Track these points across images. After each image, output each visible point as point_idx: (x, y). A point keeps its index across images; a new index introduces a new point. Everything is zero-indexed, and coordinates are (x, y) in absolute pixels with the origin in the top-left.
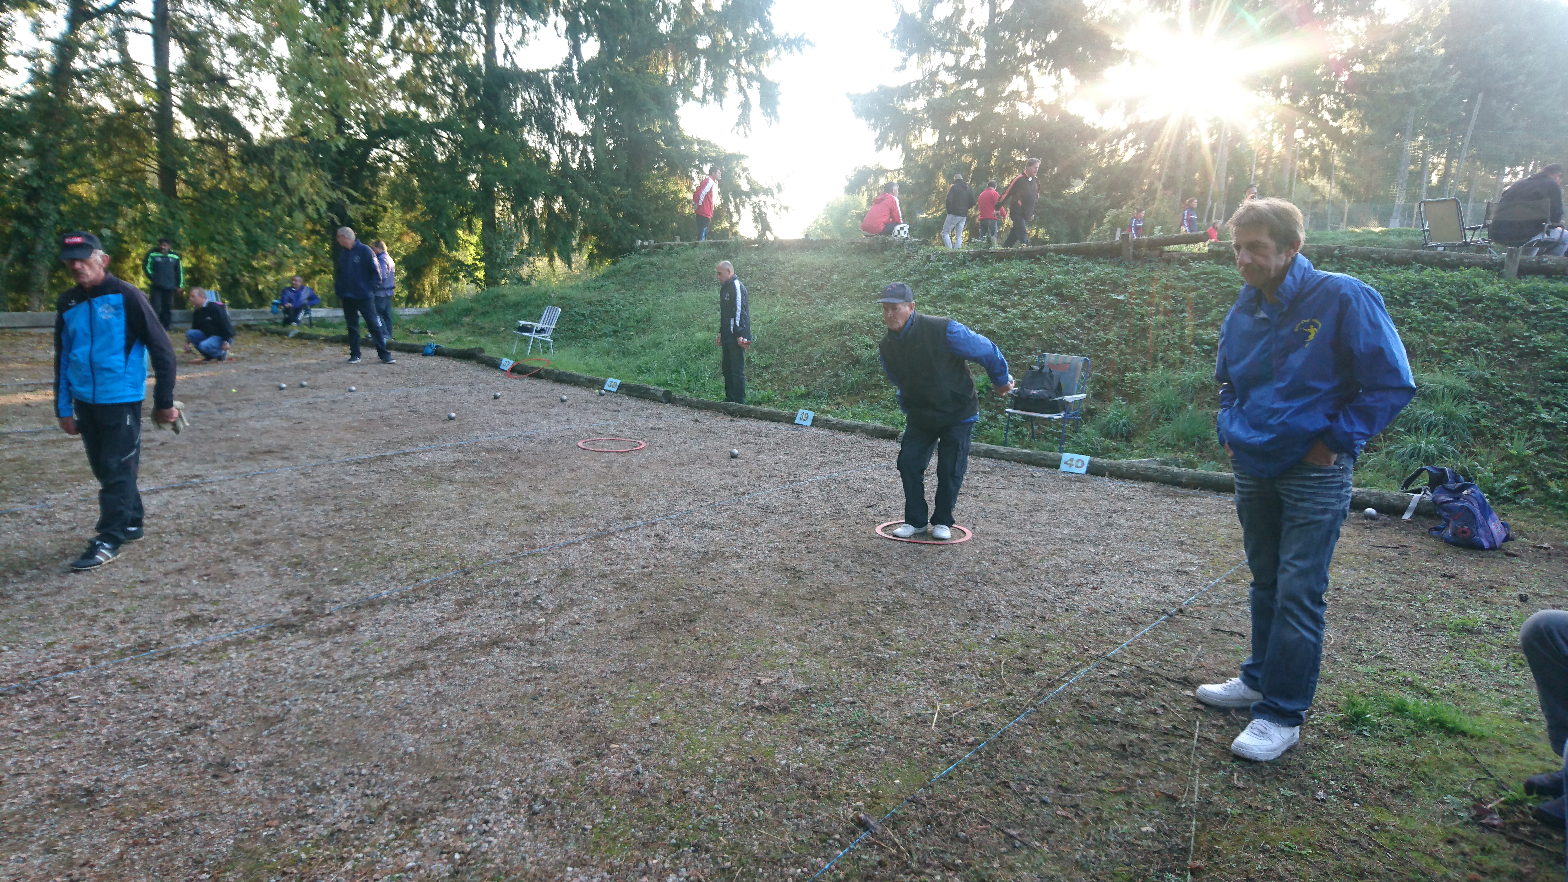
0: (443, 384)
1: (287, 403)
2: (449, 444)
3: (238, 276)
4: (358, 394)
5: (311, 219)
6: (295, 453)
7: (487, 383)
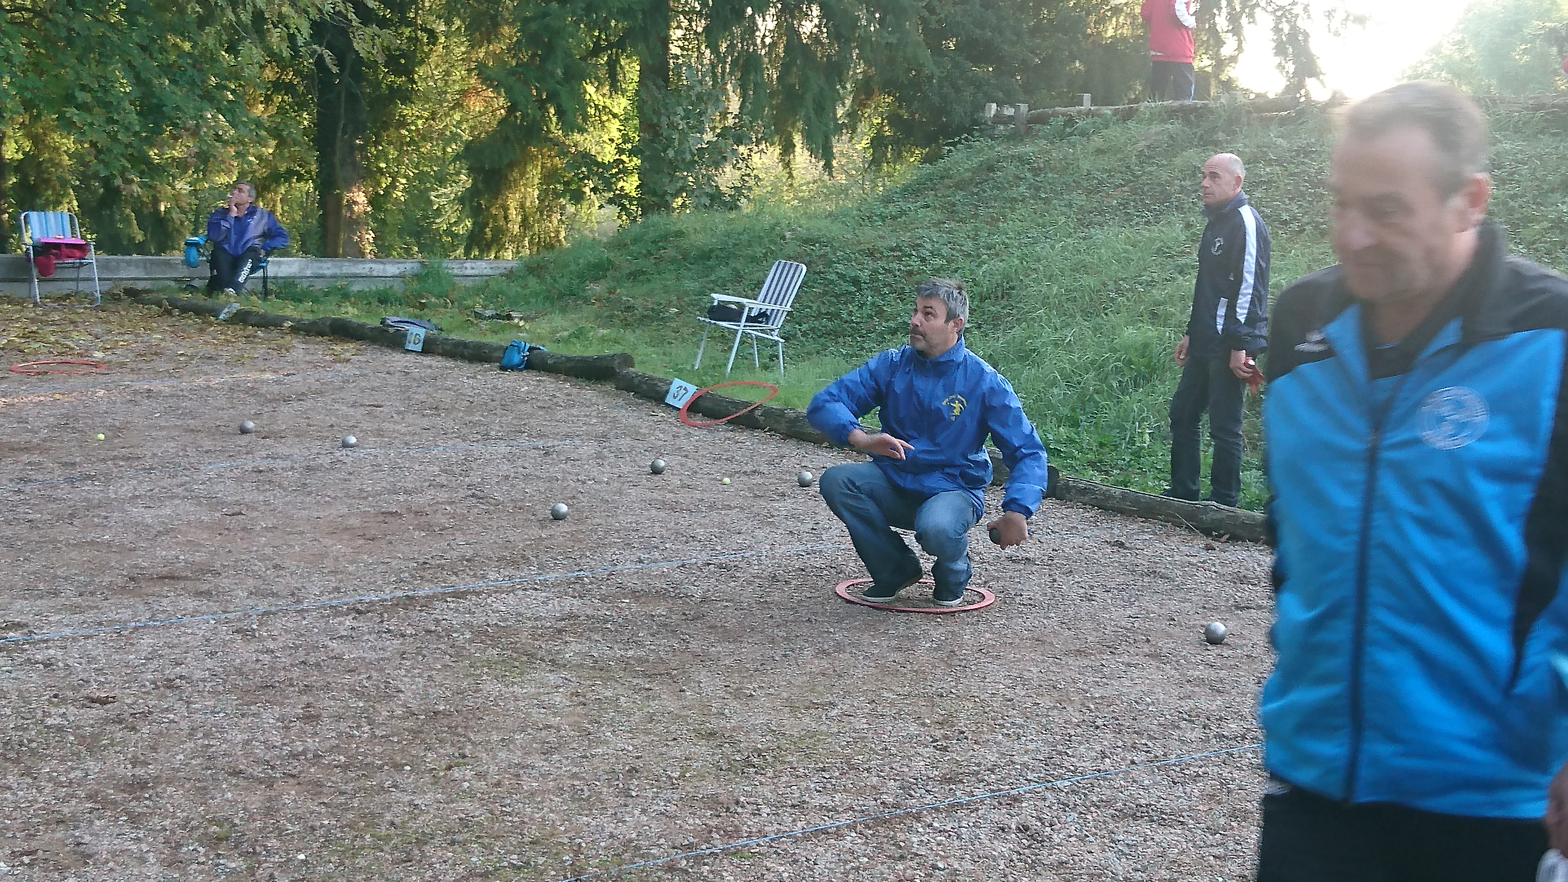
0: (541, 436)
1: (210, 470)
2: (551, 576)
3: (118, 182)
4: (361, 453)
5: (274, 57)
6: (225, 582)
7: (637, 437)
